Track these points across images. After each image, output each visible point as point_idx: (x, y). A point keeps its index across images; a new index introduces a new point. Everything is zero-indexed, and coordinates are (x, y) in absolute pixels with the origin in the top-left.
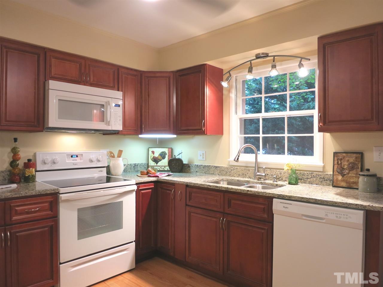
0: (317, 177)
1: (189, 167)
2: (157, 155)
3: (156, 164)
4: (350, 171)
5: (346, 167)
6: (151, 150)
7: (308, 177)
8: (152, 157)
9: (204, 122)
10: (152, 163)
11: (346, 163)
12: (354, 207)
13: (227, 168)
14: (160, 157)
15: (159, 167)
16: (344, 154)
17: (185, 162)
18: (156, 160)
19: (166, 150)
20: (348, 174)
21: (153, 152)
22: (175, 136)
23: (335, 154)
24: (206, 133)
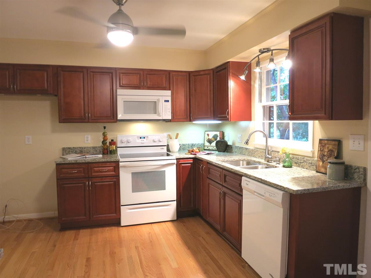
0: (307, 162)
1: (232, 147)
2: (211, 137)
3: (209, 145)
4: (328, 158)
5: (326, 154)
6: (207, 133)
7: (302, 162)
8: (207, 139)
9: (228, 111)
10: (207, 144)
11: (326, 150)
12: (280, 188)
13: (253, 150)
14: (213, 139)
15: (212, 147)
16: (326, 142)
17: (229, 143)
18: (210, 141)
19: (218, 133)
20: (327, 160)
21: (208, 135)
22: (220, 122)
23: (321, 140)
24: (230, 120)
